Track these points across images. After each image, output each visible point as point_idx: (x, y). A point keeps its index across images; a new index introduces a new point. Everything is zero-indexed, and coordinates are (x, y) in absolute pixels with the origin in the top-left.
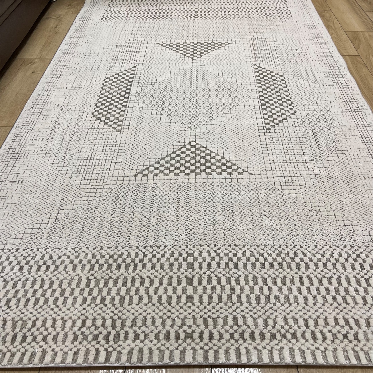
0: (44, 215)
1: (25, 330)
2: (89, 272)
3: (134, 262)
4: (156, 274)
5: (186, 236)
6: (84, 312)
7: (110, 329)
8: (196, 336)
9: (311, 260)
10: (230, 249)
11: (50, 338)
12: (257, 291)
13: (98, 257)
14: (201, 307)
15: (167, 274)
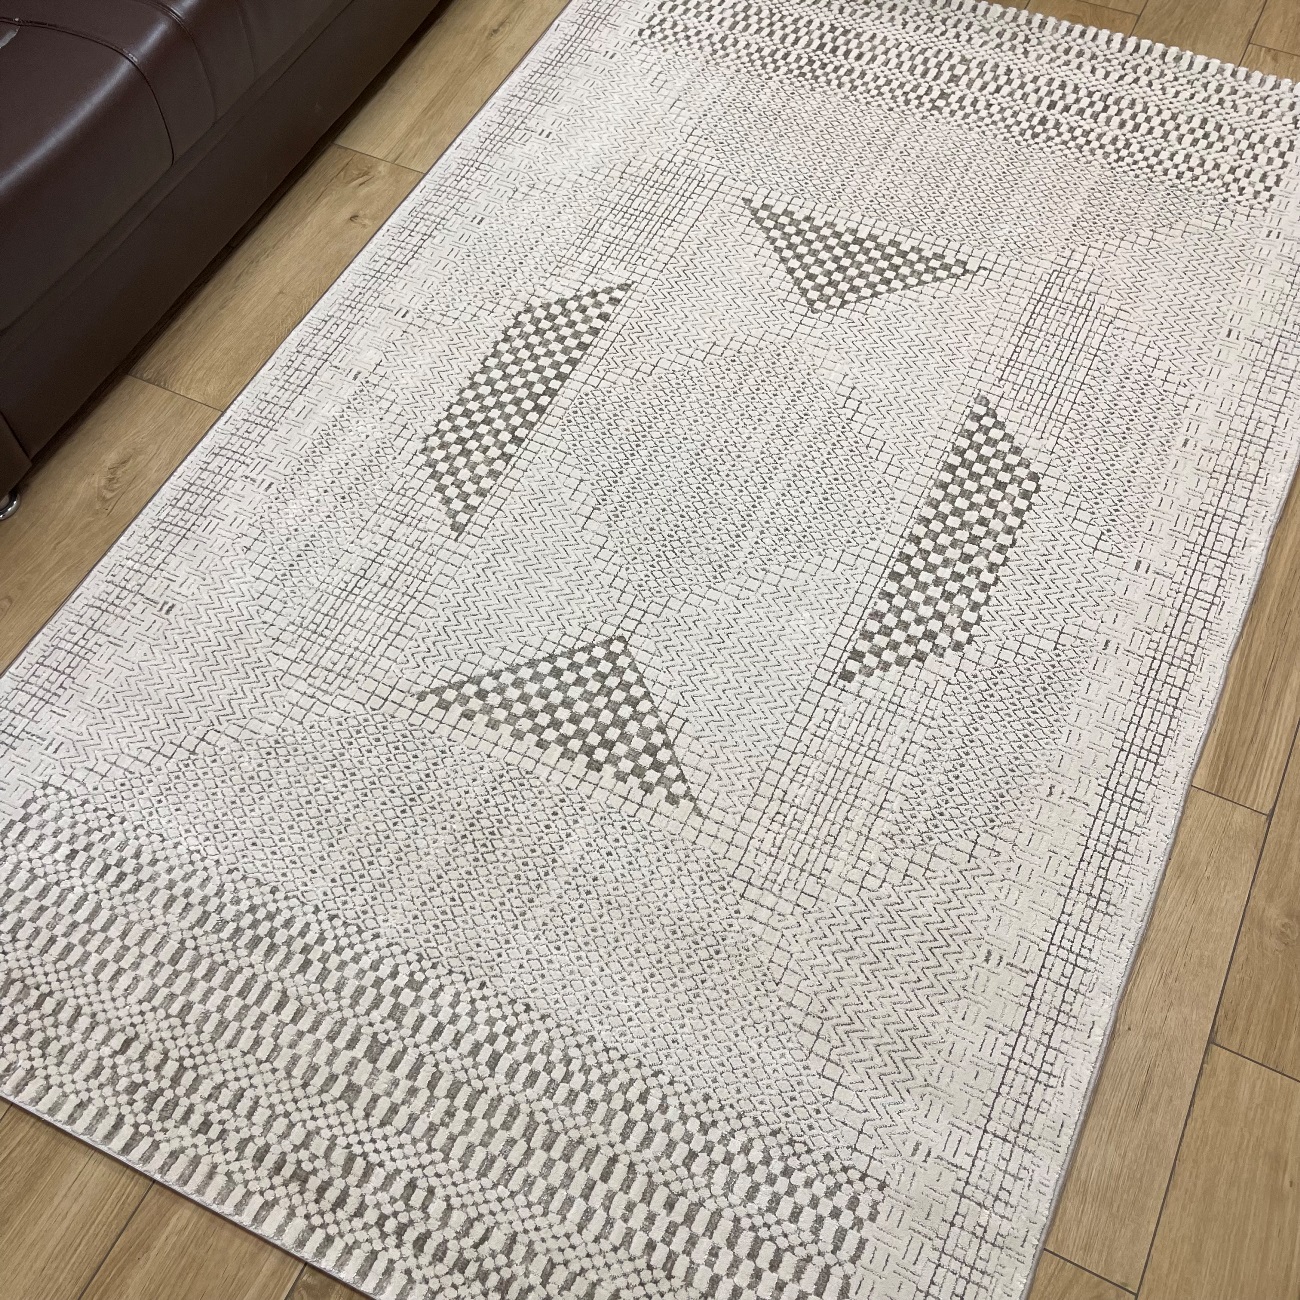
0: (174, 729)
2: (191, 928)
3: (289, 946)
4: (318, 998)
5: (433, 930)
6: (137, 1019)
7: (166, 1083)
8: (313, 1183)
10: (508, 1010)
11: (54, 1048)
12: (497, 1145)
13: (227, 897)
14: (362, 1125)
15: (340, 1009)
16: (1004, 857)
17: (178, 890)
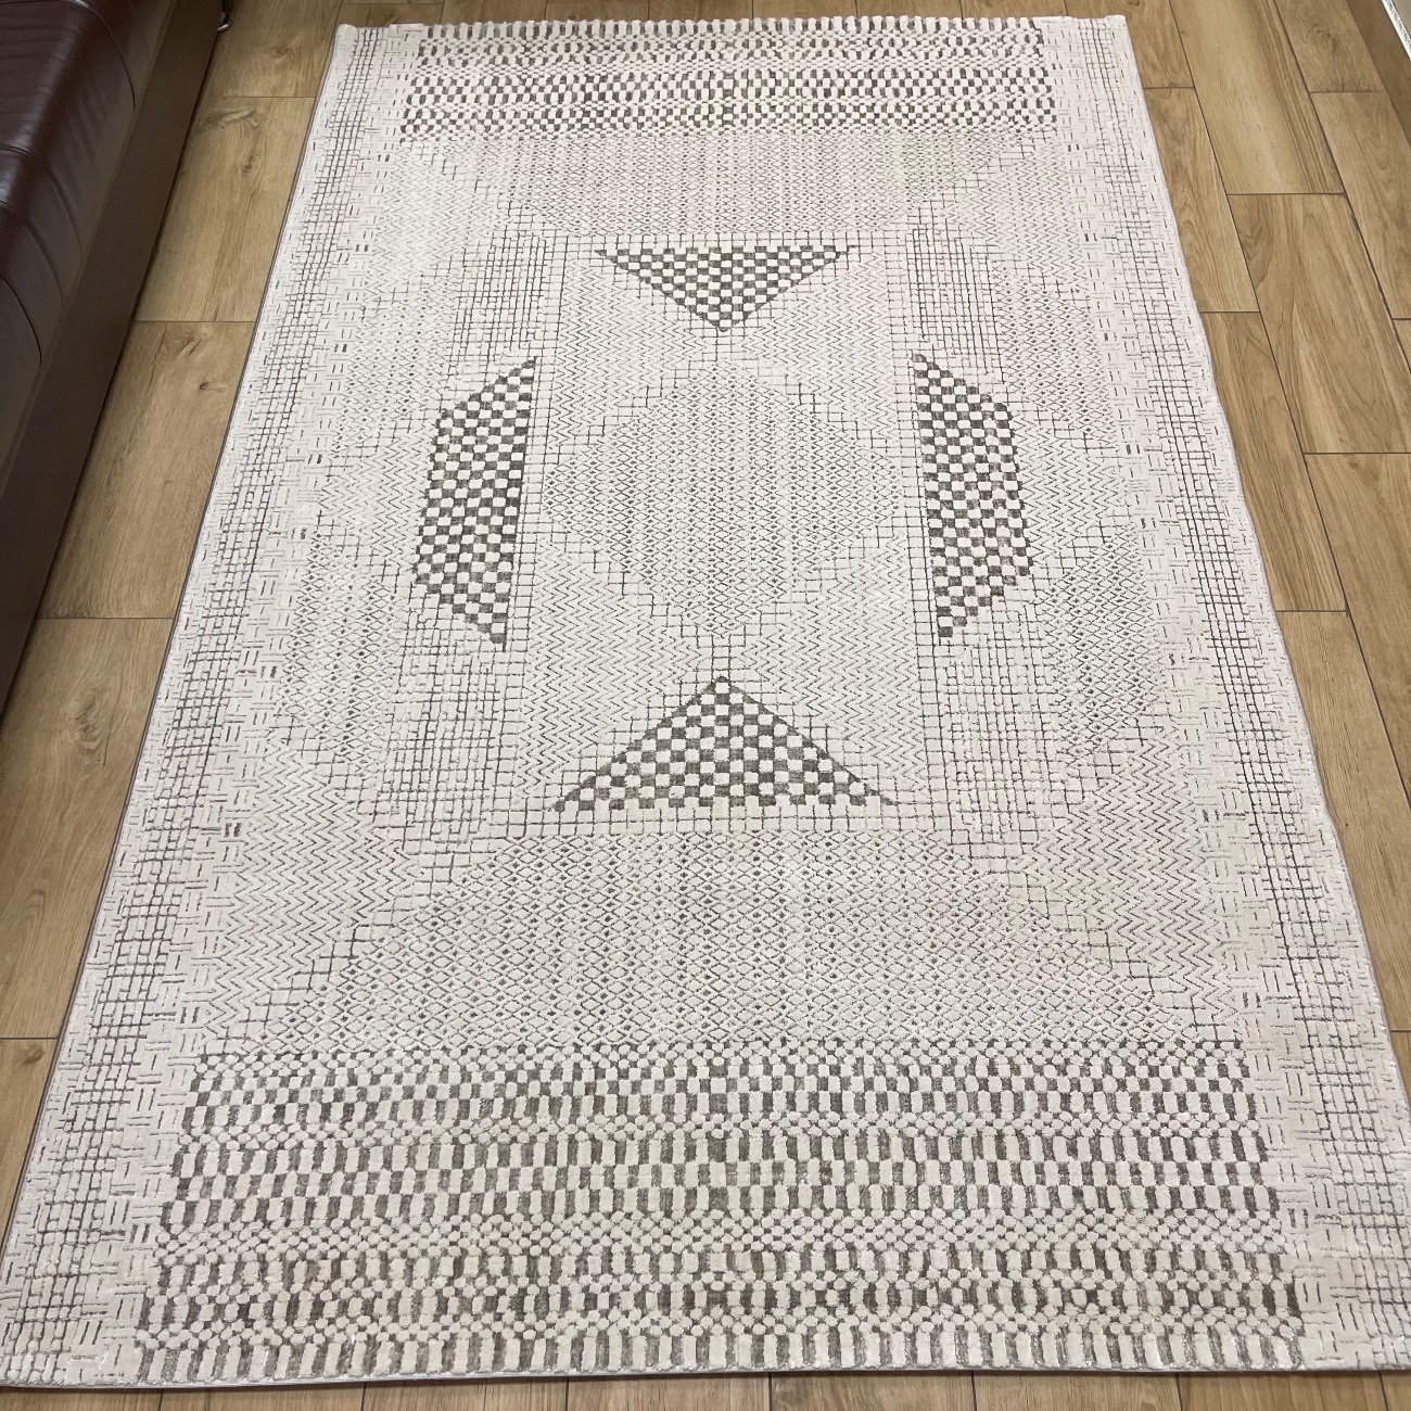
0: (316, 944)
1: (316, 1287)
2: (457, 1124)
3: (571, 1093)
4: (630, 1128)
5: (705, 1013)
6: (455, 1236)
7: (523, 1281)
8: (734, 1298)
9: (1030, 1084)
10: (822, 1052)
11: (380, 1307)
12: (886, 1176)
13: (477, 1078)
14: (747, 1222)
15: (658, 1127)
16: (1168, 730)
17: (420, 1093)
